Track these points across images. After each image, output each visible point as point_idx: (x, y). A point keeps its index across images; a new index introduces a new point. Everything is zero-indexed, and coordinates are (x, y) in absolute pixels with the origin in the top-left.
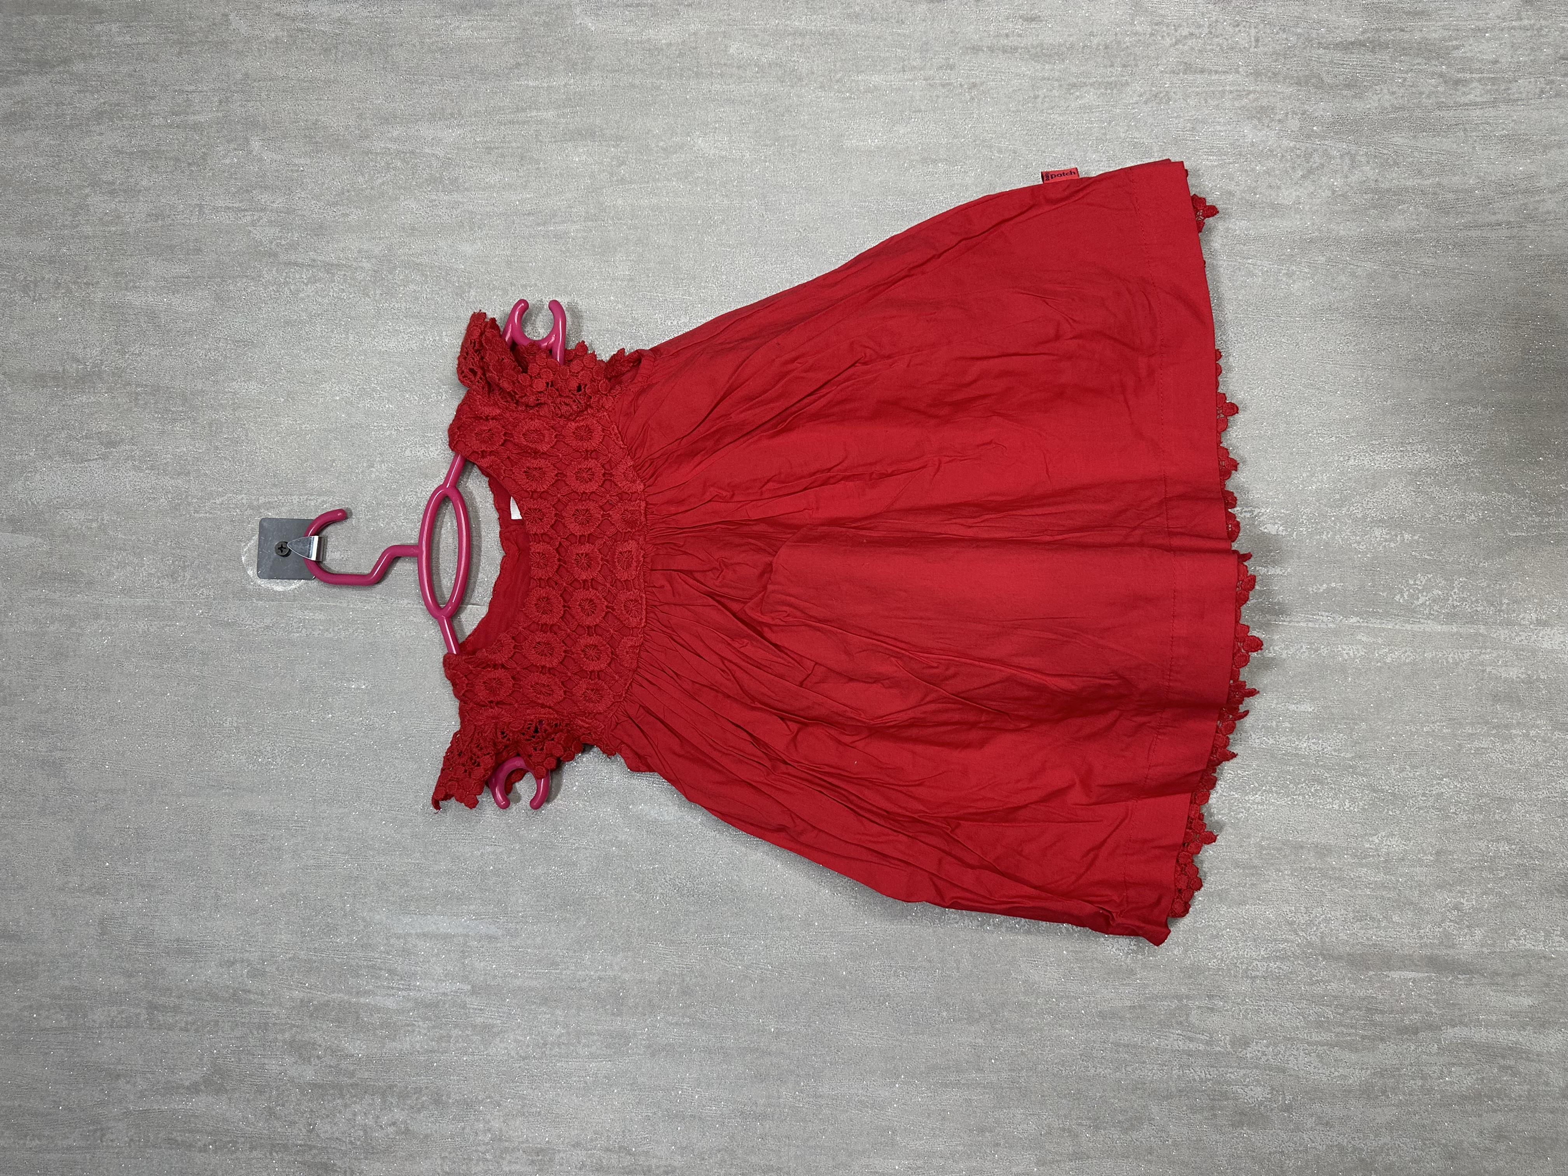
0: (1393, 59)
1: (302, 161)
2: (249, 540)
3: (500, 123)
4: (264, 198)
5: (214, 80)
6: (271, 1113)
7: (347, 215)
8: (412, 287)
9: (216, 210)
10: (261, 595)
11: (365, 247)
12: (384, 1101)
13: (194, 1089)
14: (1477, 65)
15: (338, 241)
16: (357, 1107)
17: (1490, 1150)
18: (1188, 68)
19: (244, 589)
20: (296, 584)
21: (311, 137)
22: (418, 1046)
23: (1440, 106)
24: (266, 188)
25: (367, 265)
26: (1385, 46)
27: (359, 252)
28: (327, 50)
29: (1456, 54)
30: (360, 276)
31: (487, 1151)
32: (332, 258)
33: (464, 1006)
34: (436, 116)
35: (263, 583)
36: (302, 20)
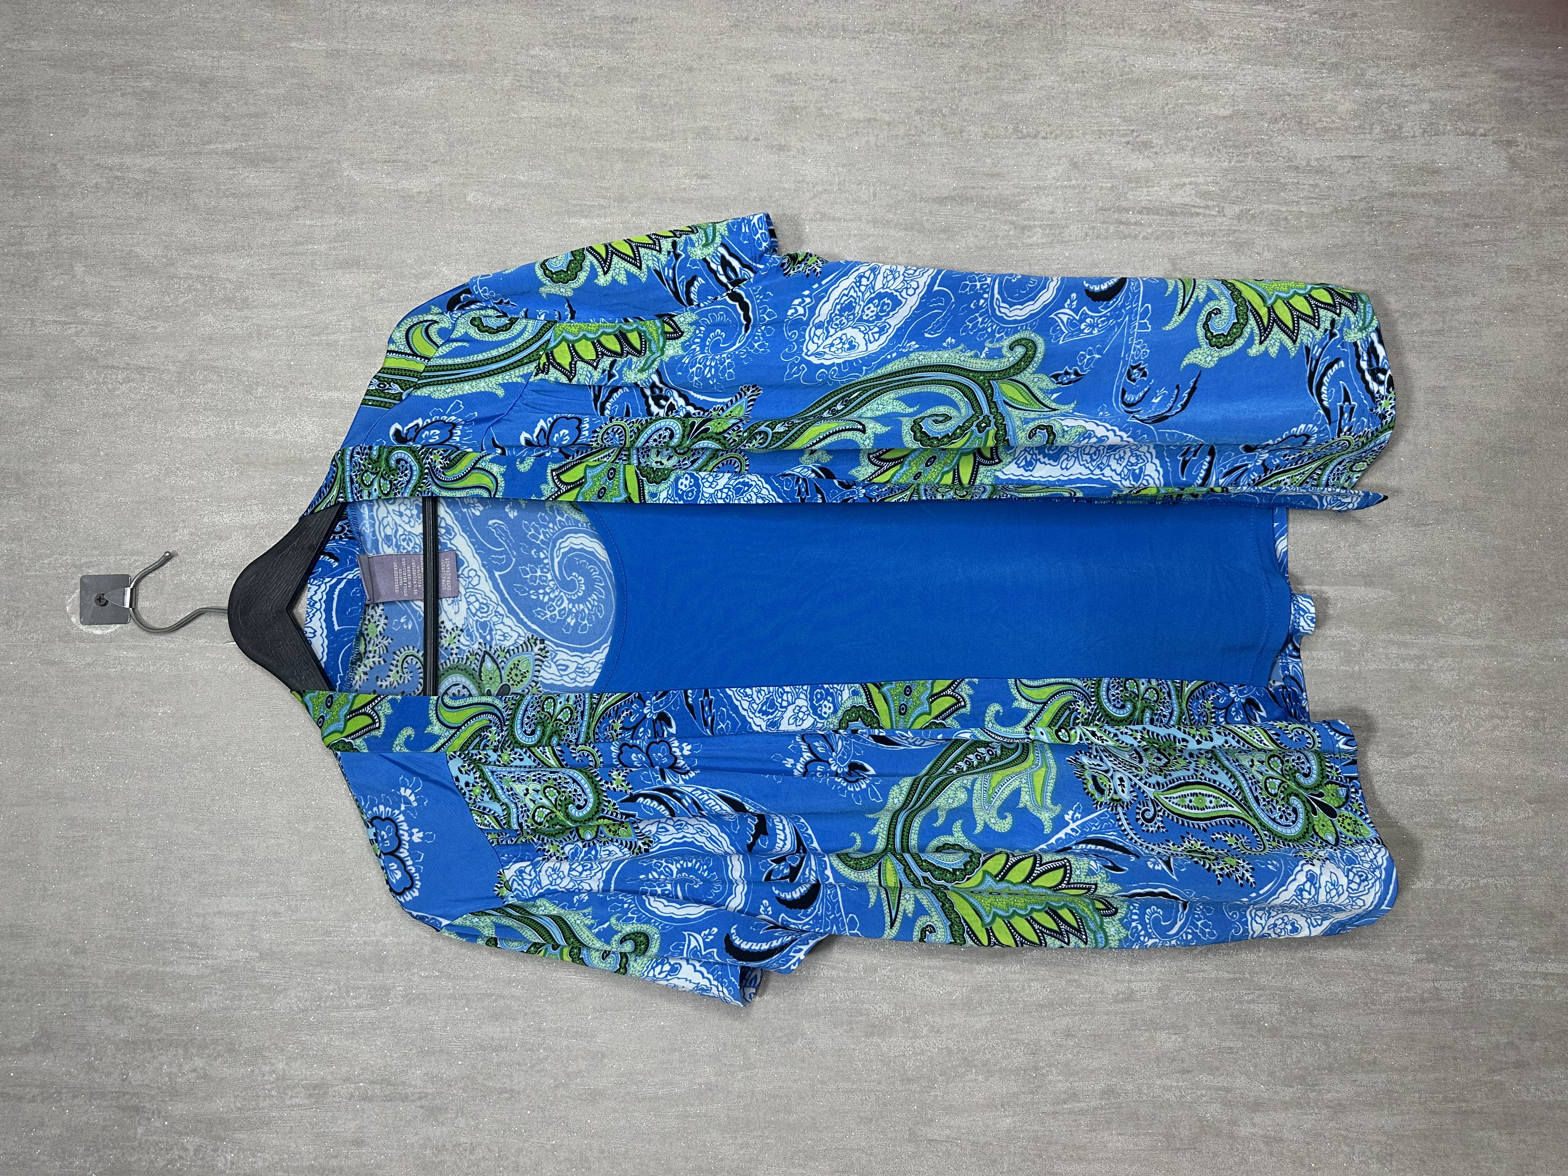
0: (976, 211)
1: (118, 284)
2: (73, 593)
3: (283, 254)
4: (86, 314)
5: (44, 217)
6: (90, 1066)
7: (156, 327)
8: (210, 385)
9: (45, 322)
10: (82, 638)
11: (171, 353)
12: (186, 1051)
13: (24, 1050)
14: (1039, 215)
15: (149, 348)
16: (164, 1059)
17: (1060, 1046)
18: (824, 216)
19: (68, 633)
20: (113, 628)
21: (125, 264)
22: (215, 1006)
23: (1011, 246)
24: (88, 305)
25: (173, 368)
26: (970, 200)
27: (166, 357)
28: (139, 195)
29: (1024, 206)
30: (165, 376)
31: (272, 1089)
32: (143, 362)
33: (253, 970)
34: (230, 248)
35: (84, 628)
36: (118, 170)
